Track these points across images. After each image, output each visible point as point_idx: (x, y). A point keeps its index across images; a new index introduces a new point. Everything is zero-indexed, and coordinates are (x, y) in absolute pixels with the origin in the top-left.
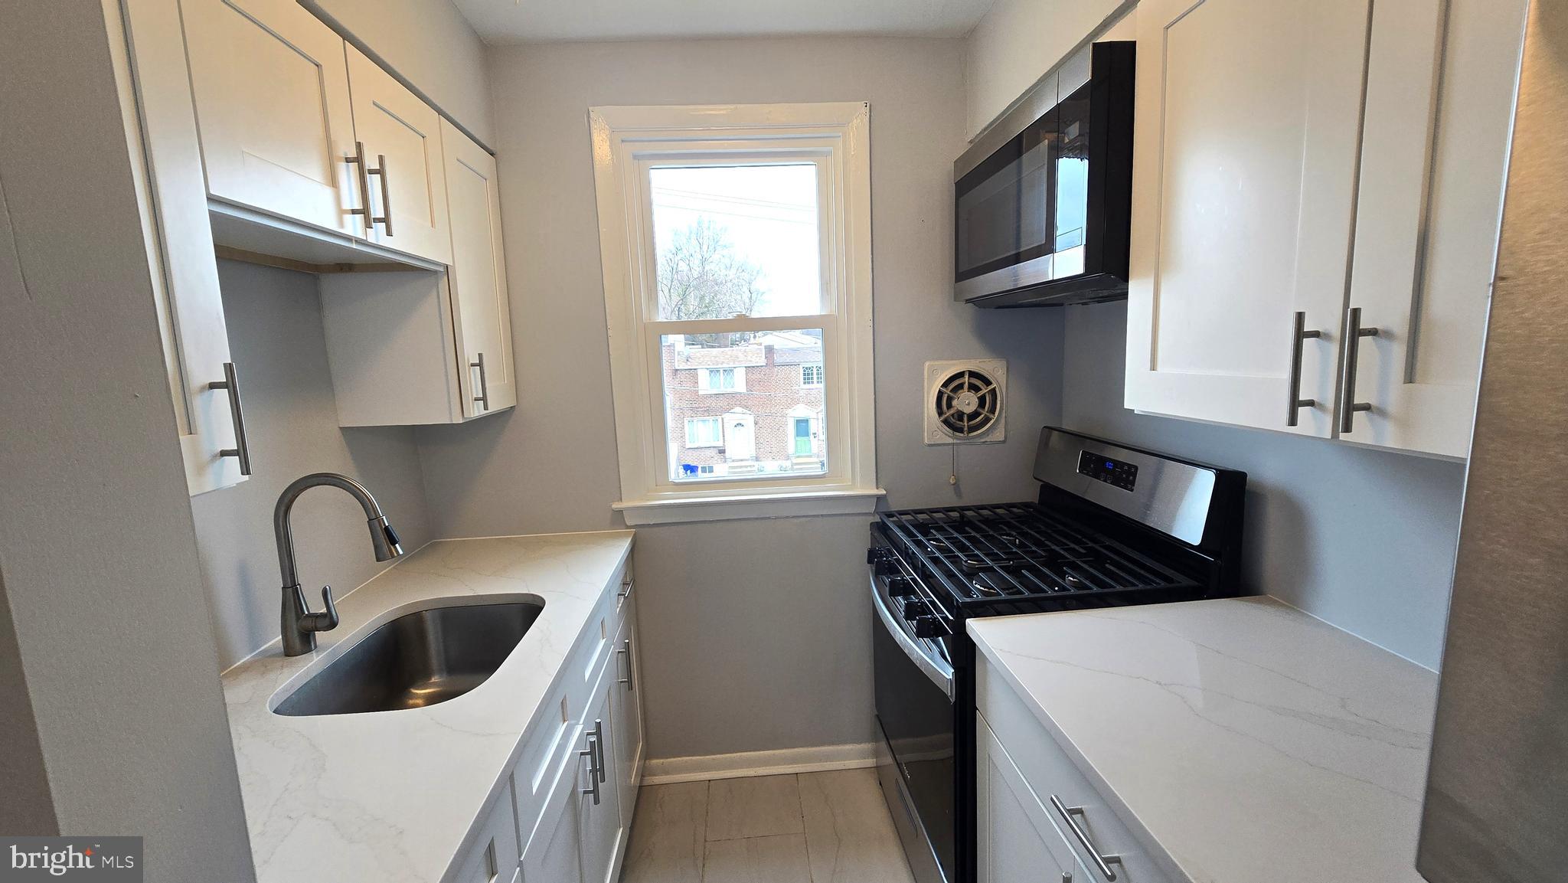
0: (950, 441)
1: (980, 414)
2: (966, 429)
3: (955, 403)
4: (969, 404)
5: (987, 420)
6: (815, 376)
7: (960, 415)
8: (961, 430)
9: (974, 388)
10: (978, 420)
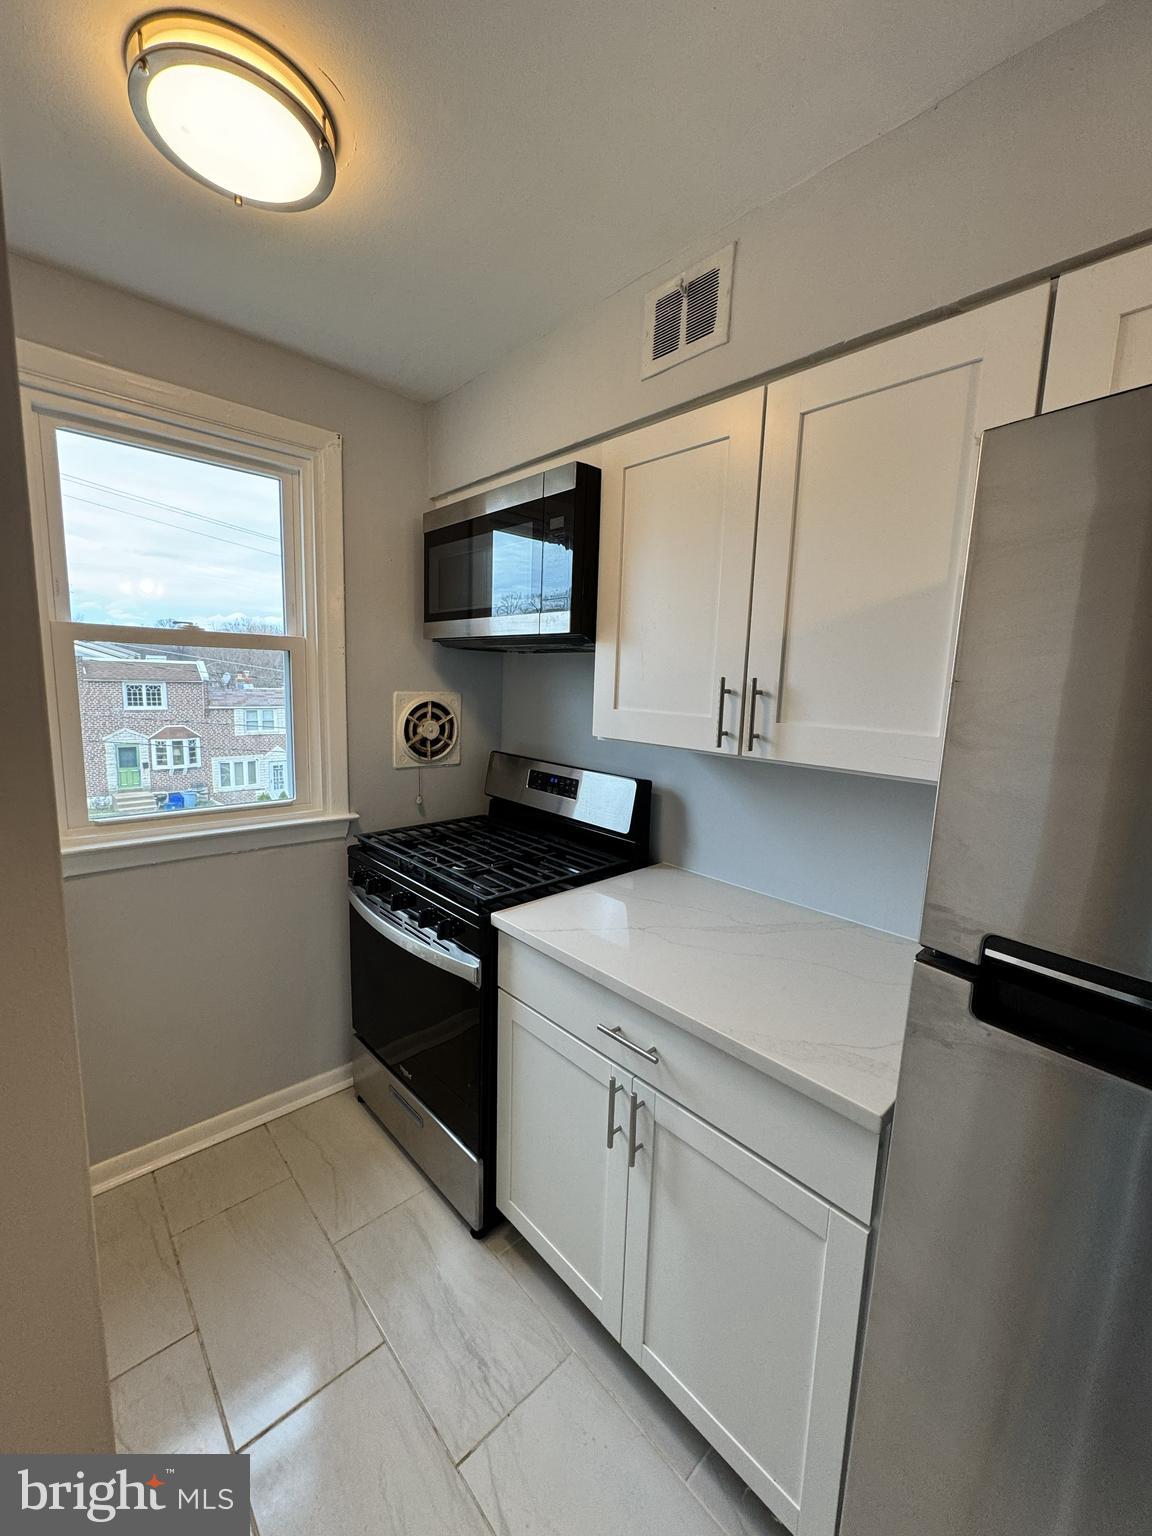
0: (417, 765)
1: (440, 740)
2: (429, 754)
3: (420, 730)
4: (432, 732)
5: (446, 745)
6: (144, 697)
7: (424, 741)
8: (425, 755)
9: (436, 717)
10: (439, 745)
